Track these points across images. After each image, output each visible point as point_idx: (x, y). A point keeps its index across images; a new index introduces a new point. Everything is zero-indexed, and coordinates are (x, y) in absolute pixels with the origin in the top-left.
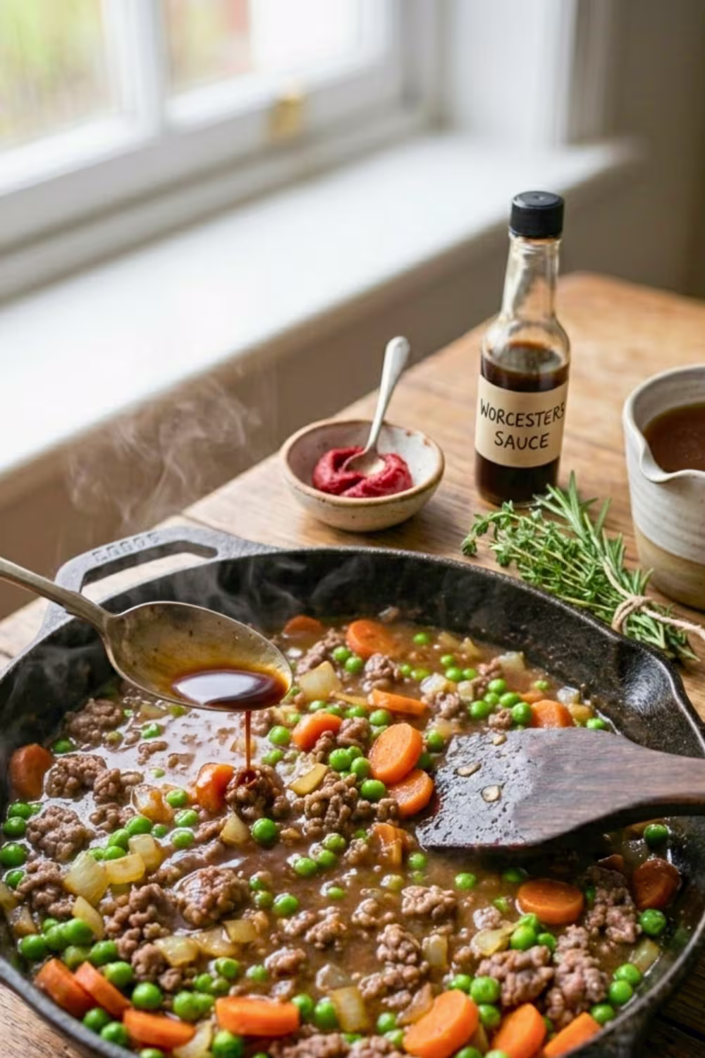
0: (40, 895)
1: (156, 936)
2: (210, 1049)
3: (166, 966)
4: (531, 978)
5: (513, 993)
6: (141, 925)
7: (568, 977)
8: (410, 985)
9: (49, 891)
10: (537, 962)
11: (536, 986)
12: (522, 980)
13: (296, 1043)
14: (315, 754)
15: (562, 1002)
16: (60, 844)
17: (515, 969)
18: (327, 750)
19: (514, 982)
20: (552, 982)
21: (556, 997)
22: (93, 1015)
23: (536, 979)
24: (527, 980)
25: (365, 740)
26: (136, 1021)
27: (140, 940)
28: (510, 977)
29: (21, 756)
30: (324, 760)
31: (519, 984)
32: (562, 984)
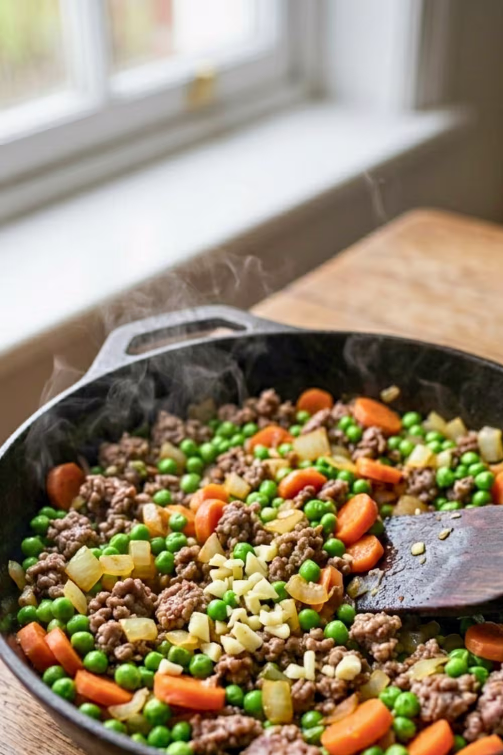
0: (43, 578)
1: (123, 616)
2: (141, 711)
3: (123, 640)
4: (452, 698)
5: (433, 710)
6: (113, 606)
7: (489, 704)
8: (336, 696)
9: (51, 575)
10: (462, 687)
11: (457, 708)
12: (444, 700)
13: (215, 717)
14: (295, 503)
15: (479, 724)
16: (69, 542)
17: (439, 690)
18: (306, 500)
19: (437, 699)
20: (473, 706)
21: (473, 720)
22: (52, 671)
23: (458, 701)
24: (449, 701)
25: (340, 500)
26: (85, 681)
27: (109, 617)
28: (434, 696)
29: (58, 472)
30: (301, 508)
31: (440, 702)
32: (483, 710)
